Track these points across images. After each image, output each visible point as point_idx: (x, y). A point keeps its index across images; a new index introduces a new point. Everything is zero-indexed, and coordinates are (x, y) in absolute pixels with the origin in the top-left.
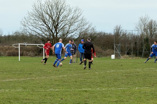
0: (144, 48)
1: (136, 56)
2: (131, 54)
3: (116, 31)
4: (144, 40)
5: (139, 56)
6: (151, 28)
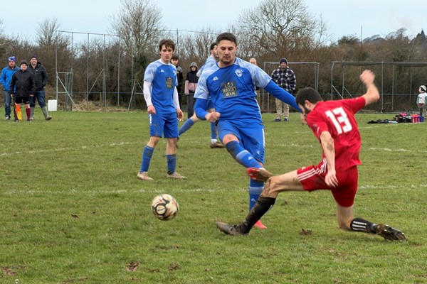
0: (135, 82)
3: (43, 37)
4: (135, 61)
5: (121, 105)
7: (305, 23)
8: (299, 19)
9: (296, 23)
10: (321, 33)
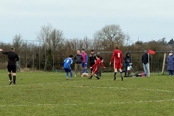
0: (46, 60)
1: (38, 69)
2: (32, 67)
3: (15, 41)
4: (47, 52)
5: (41, 69)
6: (54, 39)
7: (121, 36)
8: (118, 34)
9: (117, 36)
10: (128, 40)
